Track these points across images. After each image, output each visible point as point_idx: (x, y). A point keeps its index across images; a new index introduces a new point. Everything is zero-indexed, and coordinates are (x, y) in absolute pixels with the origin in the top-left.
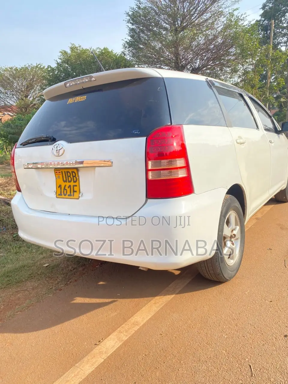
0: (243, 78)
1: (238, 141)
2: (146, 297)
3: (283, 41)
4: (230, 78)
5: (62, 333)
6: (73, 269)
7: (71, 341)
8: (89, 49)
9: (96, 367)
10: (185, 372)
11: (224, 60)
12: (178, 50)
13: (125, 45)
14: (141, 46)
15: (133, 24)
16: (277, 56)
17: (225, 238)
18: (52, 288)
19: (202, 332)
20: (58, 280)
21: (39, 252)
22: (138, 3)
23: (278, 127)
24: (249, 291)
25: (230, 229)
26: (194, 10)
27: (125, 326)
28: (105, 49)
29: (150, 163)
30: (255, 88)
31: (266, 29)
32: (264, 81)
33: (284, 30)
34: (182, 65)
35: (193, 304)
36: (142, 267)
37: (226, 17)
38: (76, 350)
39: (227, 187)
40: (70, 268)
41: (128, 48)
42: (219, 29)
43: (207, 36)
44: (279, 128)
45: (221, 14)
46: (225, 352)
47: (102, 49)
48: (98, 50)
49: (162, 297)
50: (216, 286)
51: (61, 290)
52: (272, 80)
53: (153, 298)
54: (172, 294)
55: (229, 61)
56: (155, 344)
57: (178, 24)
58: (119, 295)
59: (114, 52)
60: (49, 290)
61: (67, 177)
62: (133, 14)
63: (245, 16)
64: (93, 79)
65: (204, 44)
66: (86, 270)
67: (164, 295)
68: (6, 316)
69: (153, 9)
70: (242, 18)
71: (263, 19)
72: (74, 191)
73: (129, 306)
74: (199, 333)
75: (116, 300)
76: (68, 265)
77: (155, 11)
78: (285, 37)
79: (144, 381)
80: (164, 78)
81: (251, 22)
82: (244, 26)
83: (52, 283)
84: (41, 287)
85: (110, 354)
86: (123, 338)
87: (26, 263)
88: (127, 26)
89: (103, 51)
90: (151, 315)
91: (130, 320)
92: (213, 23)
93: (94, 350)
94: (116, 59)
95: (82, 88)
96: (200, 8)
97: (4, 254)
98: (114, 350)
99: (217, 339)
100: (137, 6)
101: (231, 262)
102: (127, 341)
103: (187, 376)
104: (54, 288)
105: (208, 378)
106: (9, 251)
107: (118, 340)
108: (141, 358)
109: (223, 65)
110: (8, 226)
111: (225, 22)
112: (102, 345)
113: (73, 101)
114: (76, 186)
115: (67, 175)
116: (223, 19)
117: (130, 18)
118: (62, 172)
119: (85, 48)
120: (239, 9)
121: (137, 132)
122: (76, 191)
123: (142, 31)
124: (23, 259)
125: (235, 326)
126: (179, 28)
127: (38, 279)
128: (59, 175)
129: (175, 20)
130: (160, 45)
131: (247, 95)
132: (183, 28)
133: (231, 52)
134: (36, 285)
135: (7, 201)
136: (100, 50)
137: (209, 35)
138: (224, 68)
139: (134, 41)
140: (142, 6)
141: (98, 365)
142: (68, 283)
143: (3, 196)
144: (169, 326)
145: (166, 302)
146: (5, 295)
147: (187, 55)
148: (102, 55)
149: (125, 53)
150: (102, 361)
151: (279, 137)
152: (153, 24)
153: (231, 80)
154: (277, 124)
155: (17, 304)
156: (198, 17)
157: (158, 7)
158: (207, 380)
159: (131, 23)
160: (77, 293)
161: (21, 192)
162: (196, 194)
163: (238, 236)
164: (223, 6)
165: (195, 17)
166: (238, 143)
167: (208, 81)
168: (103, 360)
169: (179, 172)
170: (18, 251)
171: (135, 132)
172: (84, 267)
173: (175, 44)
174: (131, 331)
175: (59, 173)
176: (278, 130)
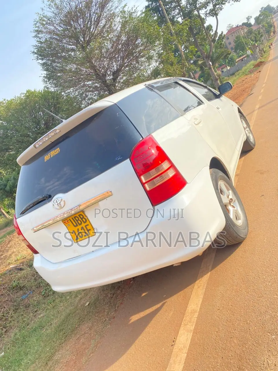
0: (160, 60)
1: (196, 123)
2: (188, 286)
3: (176, 13)
4: (149, 65)
5: (139, 351)
6: (112, 295)
7: (150, 354)
8: (14, 99)
9: (184, 362)
10: (256, 328)
11: (136, 53)
12: (92, 63)
13: (44, 80)
14: (59, 74)
15: (42, 59)
16: (179, 29)
17: (226, 206)
18: (105, 320)
19: (249, 290)
20: (106, 310)
21: (73, 297)
22: (38, 39)
23: (216, 92)
24: (266, 239)
25: (226, 196)
26: (89, 23)
27: (187, 318)
28: (27, 91)
29: (142, 178)
30: (174, 64)
31: (156, 10)
32: (177, 54)
33: (173, 4)
34: (103, 74)
35: (229, 272)
36: (176, 264)
37: (120, 16)
38: (159, 359)
39: (207, 164)
40: (109, 295)
41: (48, 81)
42: (119, 29)
43: (111, 39)
44: (218, 93)
45: (113, 15)
46: (276, 296)
47: (25, 93)
48: (22, 96)
49: (200, 279)
50: (238, 247)
51: (114, 318)
52: (183, 49)
53: (194, 284)
54: (208, 273)
55: (140, 52)
56: (219, 319)
57: (81, 41)
58: (165, 296)
59: (37, 90)
60: (103, 323)
61: (76, 221)
62: (38, 51)
63: (135, 8)
64: (58, 131)
65: (112, 47)
66: (123, 290)
67: (202, 277)
68: (82, 363)
69: (54, 38)
70: (133, 11)
71: (151, 3)
72: (88, 231)
73: (179, 300)
74: (248, 292)
75: (165, 301)
76: (106, 294)
77: (56, 39)
78: (176, 10)
79: (229, 352)
80: (116, 104)
81: (142, 10)
82: (139, 17)
83: (103, 316)
84: (96, 325)
85: (188, 346)
86: (191, 329)
87: (68, 311)
88: (38, 63)
89: (27, 94)
90: (201, 298)
91: (187, 311)
92: (110, 27)
93: (174, 350)
94: (42, 95)
95: (51, 143)
96: (93, 18)
97: (44, 314)
98: (189, 342)
99: (264, 289)
100: (39, 42)
101: (239, 223)
102: (195, 329)
103: (259, 331)
104: (107, 319)
105: (275, 323)
106: (46, 309)
107: (187, 332)
108: (215, 337)
109: (137, 57)
110: (32, 288)
111: (121, 21)
112: (178, 343)
113: (49, 157)
114: (88, 225)
115: (75, 220)
116: (118, 19)
117: (37, 55)
118: (70, 219)
119: (9, 99)
120: (127, 4)
121: (120, 158)
122: (90, 230)
123: (54, 61)
124: (64, 310)
125: (272, 272)
126: (84, 45)
127: (89, 319)
128: (69, 223)
129: (77, 39)
130: (75, 66)
131: (181, 80)
132: (88, 42)
133: (139, 43)
134: (90, 324)
135: (18, 267)
136: (25, 95)
137: (112, 37)
138: (139, 59)
139: (50, 73)
140: (43, 40)
141: (184, 360)
142: (116, 308)
143: (12, 265)
144: (220, 299)
145: (207, 282)
146: (70, 346)
147: (102, 63)
148: (28, 98)
149: (47, 87)
150: (186, 356)
151: (221, 100)
152: (60, 51)
153: (150, 66)
154: (214, 90)
155: (85, 349)
156: (96, 28)
157: (57, 35)
158: (276, 325)
159: (40, 59)
160: (129, 313)
161: (38, 253)
162: (190, 183)
163: (234, 198)
164: (113, 8)
165: (94, 28)
166: (196, 125)
167: (147, 86)
168: (186, 354)
169: (169, 173)
170: (54, 305)
171: (118, 159)
172: (120, 289)
173: (88, 59)
174: (194, 320)
175: (67, 221)
176: (217, 94)
